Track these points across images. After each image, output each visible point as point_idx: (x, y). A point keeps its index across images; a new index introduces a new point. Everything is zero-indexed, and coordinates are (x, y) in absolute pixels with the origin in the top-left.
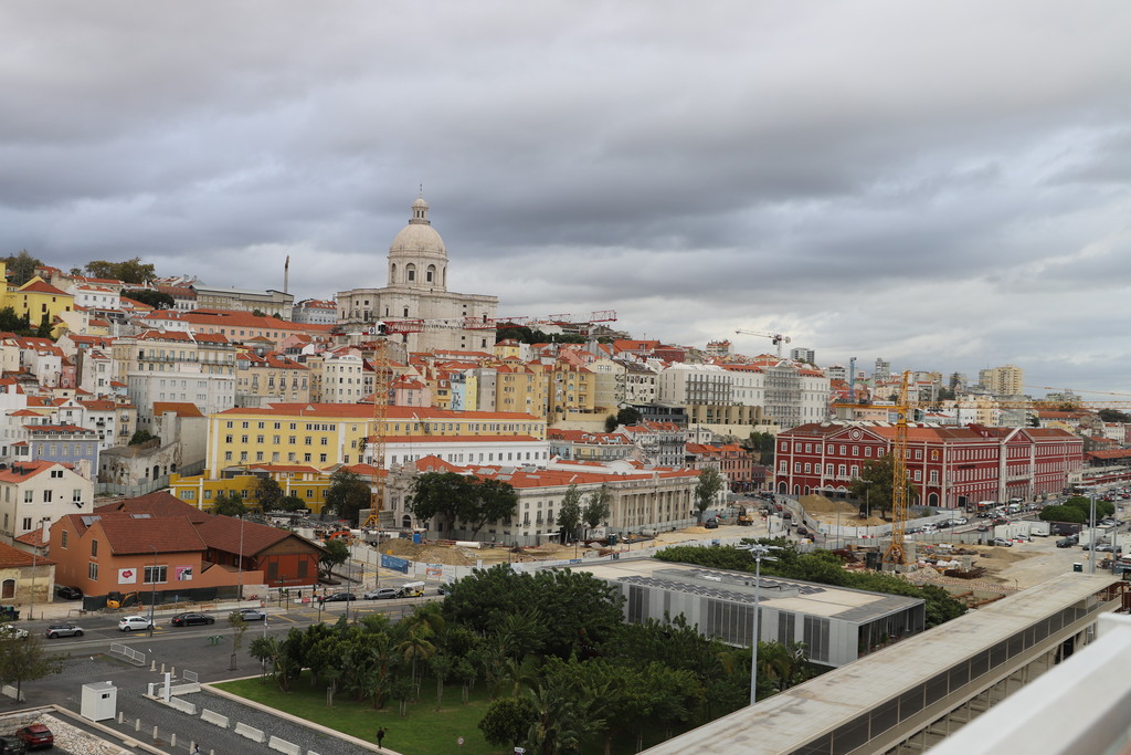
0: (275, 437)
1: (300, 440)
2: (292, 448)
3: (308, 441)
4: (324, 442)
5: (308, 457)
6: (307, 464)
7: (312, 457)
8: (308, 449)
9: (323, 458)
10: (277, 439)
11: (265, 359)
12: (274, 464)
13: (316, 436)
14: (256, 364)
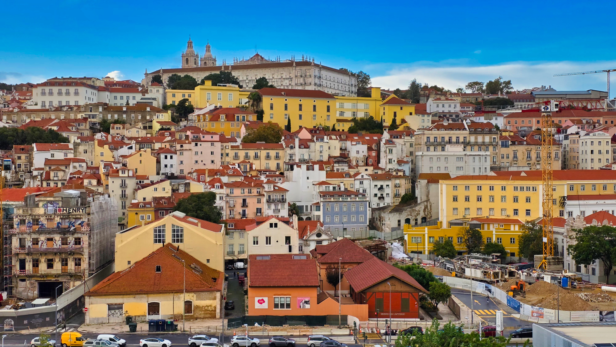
0: (490, 196)
1: (510, 199)
2: (503, 205)
3: (516, 200)
4: (528, 200)
5: (516, 212)
6: (515, 218)
7: (519, 212)
8: (516, 206)
9: (528, 212)
10: (492, 198)
11: (525, 139)
12: (491, 217)
13: (522, 196)
14: (516, 143)
